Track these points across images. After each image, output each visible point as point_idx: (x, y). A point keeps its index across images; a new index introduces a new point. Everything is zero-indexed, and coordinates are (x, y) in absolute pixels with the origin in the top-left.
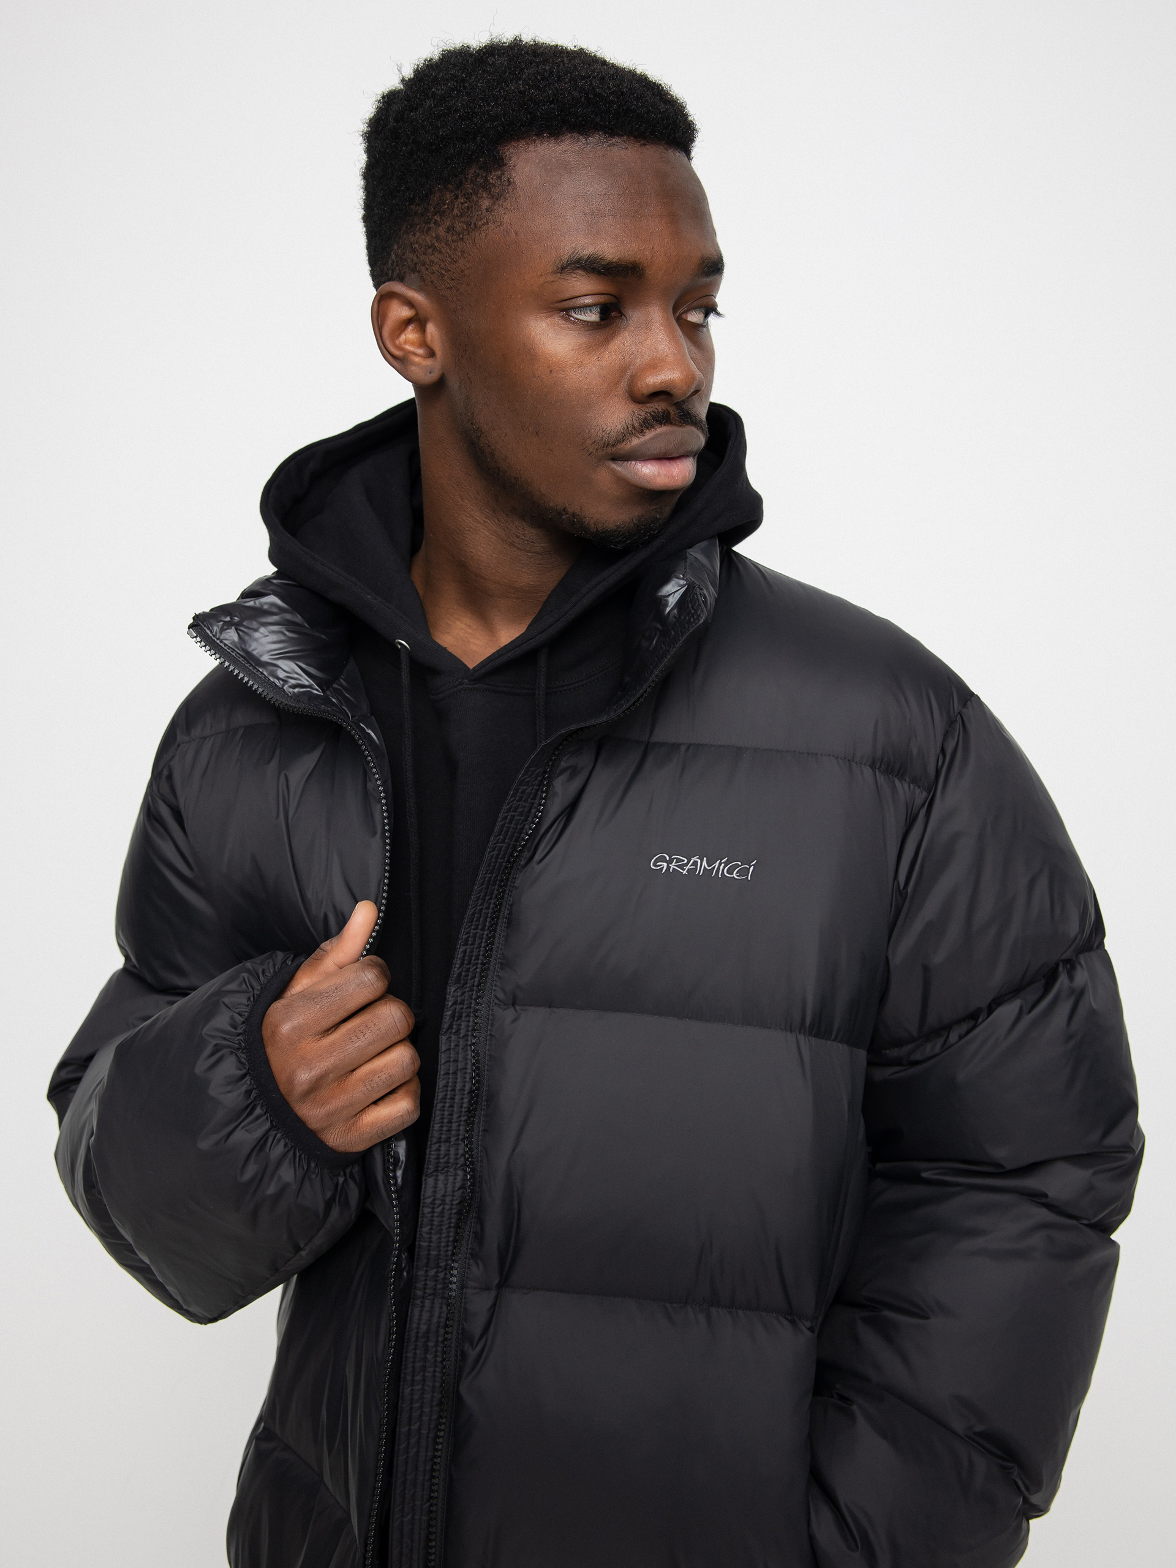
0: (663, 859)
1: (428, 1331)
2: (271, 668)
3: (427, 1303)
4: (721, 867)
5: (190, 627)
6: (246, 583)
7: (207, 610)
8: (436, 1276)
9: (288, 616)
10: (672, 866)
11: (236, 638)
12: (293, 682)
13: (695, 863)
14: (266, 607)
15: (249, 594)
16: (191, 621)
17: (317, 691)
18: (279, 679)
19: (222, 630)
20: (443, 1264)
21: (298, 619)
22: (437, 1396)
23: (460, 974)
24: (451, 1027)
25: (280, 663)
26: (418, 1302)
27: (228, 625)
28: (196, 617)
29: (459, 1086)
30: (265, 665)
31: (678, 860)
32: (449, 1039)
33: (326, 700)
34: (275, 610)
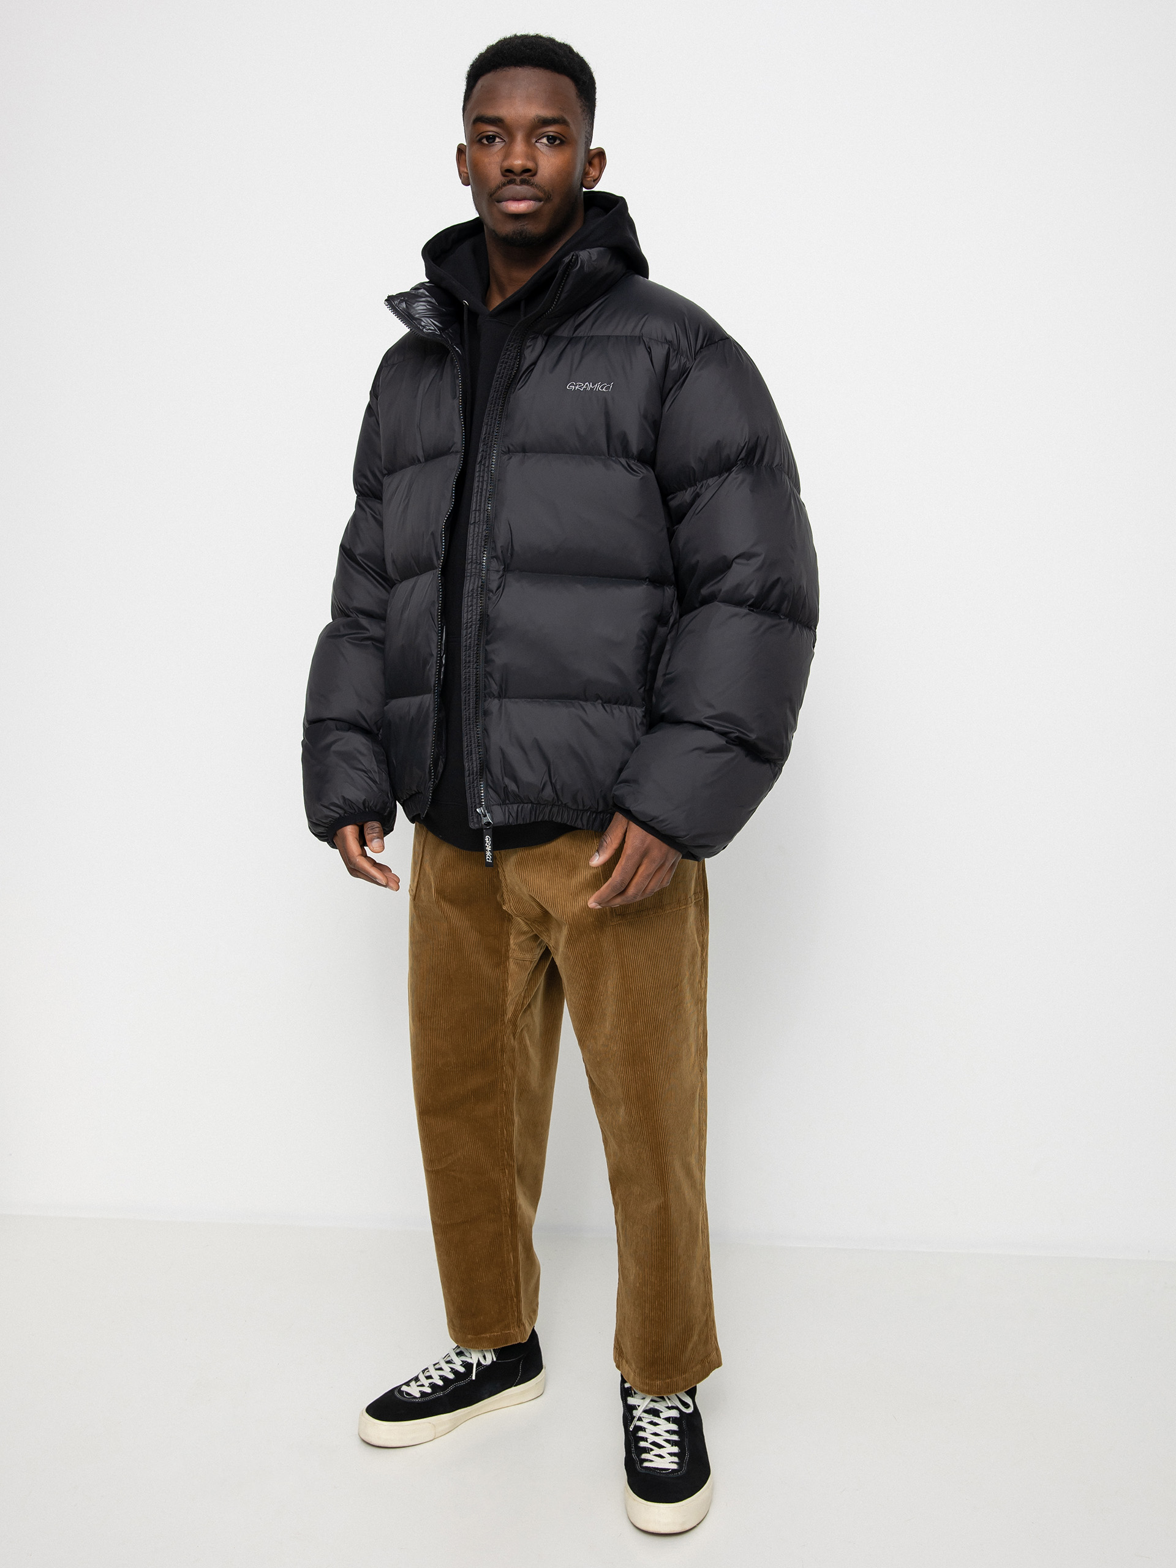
0: (573, 385)
1: (473, 589)
2: (418, 321)
3: (472, 580)
4: (598, 387)
5: (386, 300)
6: (413, 285)
7: (395, 294)
8: (476, 567)
9: (429, 299)
10: (577, 387)
11: (405, 306)
12: (428, 328)
13: (587, 385)
14: (420, 294)
15: (416, 288)
16: (387, 298)
17: (438, 333)
18: (422, 326)
19: (399, 303)
20: (479, 562)
21: (433, 301)
22: (478, 617)
23: (485, 438)
24: (481, 461)
25: (423, 319)
26: (468, 578)
27: (402, 301)
28: (389, 297)
29: (485, 487)
30: (416, 319)
31: (580, 385)
32: (480, 467)
33: (441, 336)
34: (424, 296)
